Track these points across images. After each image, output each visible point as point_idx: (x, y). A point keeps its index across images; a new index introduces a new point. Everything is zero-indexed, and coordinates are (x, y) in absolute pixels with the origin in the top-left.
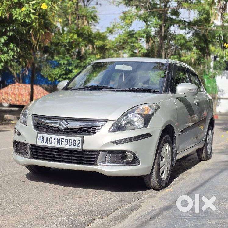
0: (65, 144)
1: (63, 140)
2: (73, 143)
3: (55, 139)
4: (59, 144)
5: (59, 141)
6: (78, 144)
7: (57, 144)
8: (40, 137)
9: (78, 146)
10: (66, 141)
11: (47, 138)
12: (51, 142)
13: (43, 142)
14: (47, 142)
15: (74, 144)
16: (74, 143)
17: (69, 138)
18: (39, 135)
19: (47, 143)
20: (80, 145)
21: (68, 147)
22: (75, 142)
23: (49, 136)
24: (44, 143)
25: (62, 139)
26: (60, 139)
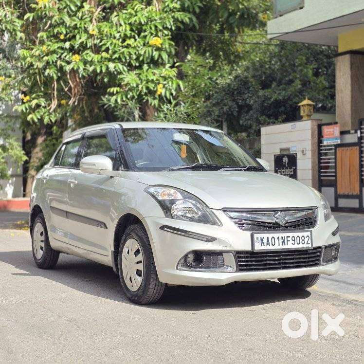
0: (292, 244)
1: (289, 239)
3: (278, 238)
4: (285, 244)
5: (285, 240)
7: (282, 245)
8: (257, 238)
9: (307, 243)
10: (293, 239)
11: (268, 238)
12: (273, 244)
13: (262, 244)
15: (303, 242)
16: (302, 240)
17: (296, 234)
18: (256, 236)
19: (268, 245)
20: (309, 242)
21: (296, 246)
22: (303, 238)
23: (270, 235)
24: (264, 245)
25: (287, 237)
26: (285, 237)
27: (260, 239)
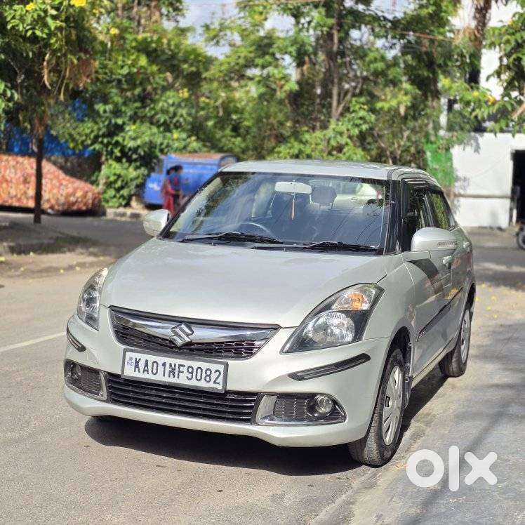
0: (187, 378)
1: (182, 369)
2: (204, 375)
3: (164, 365)
4: (174, 377)
5: (174, 369)
6: (217, 378)
7: (169, 376)
8: (131, 359)
9: (215, 382)
10: (190, 370)
11: (147, 361)
12: (155, 371)
13: (137, 369)
14: (146, 370)
15: (208, 379)
16: (207, 376)
17: (195, 364)
18: (129, 354)
19: (146, 372)
20: (220, 380)
21: (194, 383)
22: (208, 373)
23: (151, 358)
24: (139, 372)
25: (180, 366)
26: (175, 365)
27: (134, 361)
